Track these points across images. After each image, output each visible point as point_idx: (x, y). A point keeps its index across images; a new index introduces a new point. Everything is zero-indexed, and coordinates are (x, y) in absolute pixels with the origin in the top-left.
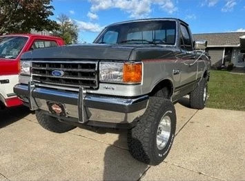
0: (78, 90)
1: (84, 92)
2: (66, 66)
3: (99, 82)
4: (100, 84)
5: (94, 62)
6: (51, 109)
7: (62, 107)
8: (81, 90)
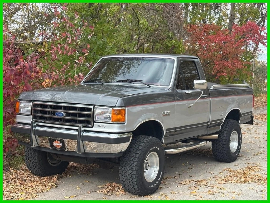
0: (77, 128)
1: (83, 129)
2: (66, 108)
3: (94, 122)
4: (95, 123)
5: (90, 107)
6: (52, 145)
7: (63, 143)
8: (80, 128)
